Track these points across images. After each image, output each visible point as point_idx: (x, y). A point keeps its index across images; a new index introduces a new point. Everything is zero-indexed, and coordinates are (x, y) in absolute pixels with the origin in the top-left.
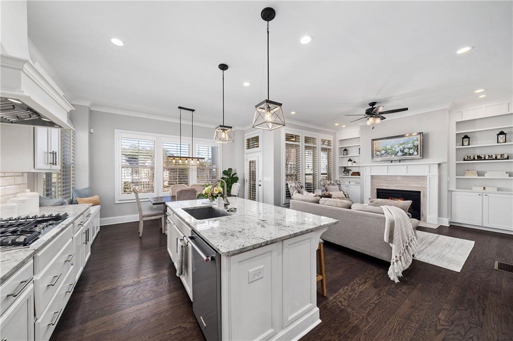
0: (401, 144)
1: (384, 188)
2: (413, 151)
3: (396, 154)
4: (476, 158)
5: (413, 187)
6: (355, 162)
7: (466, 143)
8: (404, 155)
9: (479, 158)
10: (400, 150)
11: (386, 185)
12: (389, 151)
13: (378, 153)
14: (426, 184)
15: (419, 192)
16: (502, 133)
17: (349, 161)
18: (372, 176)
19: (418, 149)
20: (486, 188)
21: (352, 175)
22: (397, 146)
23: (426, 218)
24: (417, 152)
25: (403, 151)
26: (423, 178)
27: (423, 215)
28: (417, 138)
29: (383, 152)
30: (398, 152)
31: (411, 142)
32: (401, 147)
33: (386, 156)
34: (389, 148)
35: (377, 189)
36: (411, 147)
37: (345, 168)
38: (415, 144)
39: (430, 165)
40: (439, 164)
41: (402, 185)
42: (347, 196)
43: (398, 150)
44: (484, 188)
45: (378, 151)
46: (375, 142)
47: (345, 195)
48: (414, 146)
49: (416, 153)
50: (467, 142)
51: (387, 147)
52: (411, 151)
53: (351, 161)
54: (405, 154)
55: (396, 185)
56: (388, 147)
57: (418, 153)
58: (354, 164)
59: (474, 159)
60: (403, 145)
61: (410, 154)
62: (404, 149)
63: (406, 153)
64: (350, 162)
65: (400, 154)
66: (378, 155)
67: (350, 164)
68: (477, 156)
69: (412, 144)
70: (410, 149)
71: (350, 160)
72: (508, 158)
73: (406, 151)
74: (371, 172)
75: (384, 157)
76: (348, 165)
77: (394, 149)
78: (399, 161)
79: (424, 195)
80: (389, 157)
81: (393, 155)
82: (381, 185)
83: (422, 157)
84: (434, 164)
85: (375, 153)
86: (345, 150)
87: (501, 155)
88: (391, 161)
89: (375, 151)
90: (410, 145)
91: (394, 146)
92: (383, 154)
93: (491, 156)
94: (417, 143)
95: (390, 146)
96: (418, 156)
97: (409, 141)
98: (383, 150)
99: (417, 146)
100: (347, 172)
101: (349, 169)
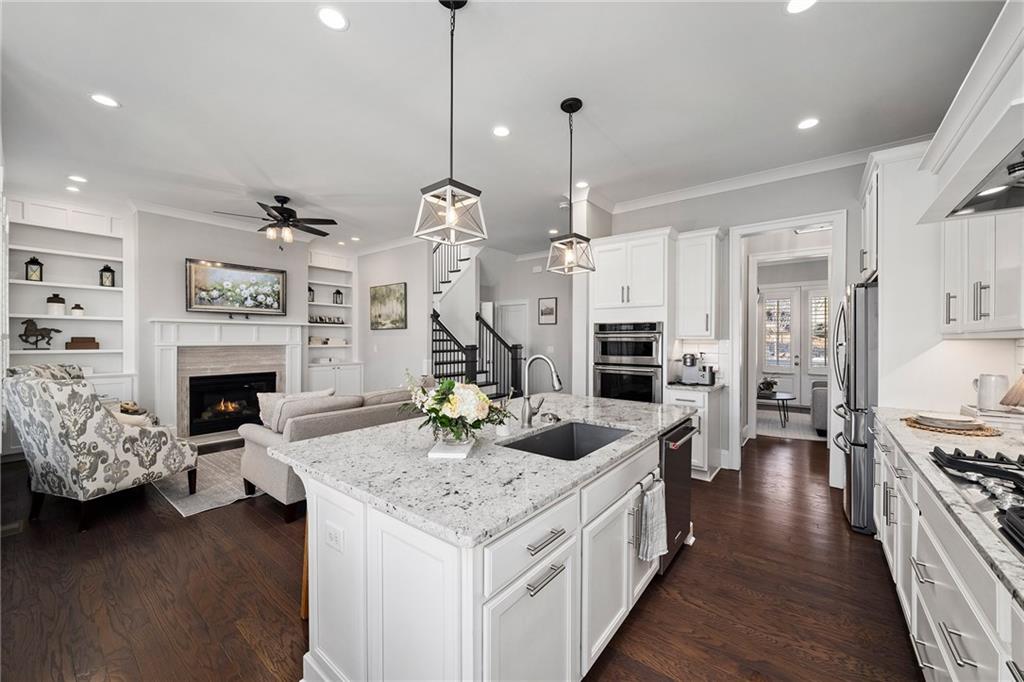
0: (251, 285)
1: (209, 373)
2: (272, 302)
3: (242, 303)
5: (264, 366)
6: (78, 307)
7: (312, 298)
8: (257, 306)
9: (322, 320)
10: (251, 295)
11: (212, 367)
12: (229, 294)
13: (204, 293)
14: (285, 360)
15: (273, 375)
17: (50, 300)
18: (181, 350)
19: (279, 298)
20: (332, 359)
21: (68, 346)
22: (244, 286)
24: (279, 303)
25: (255, 299)
26: (279, 349)
28: (279, 279)
29: (215, 294)
30: (246, 299)
31: (269, 283)
32: (252, 290)
33: (222, 304)
34: (229, 287)
35: (191, 379)
36: (269, 293)
38: (276, 290)
39: (292, 327)
40: (302, 327)
41: (246, 364)
43: (246, 293)
44: (330, 360)
45: (202, 290)
46: (193, 265)
48: (274, 291)
49: (276, 305)
51: (225, 284)
52: (270, 300)
53: (62, 301)
54: (259, 305)
55: (235, 364)
56: (227, 285)
57: (279, 306)
58: (77, 314)
59: (317, 322)
60: (256, 287)
61: (267, 306)
62: (257, 294)
63: (261, 303)
64: (55, 306)
65: (250, 302)
66: (202, 299)
67: (54, 311)
68: (320, 317)
69: (270, 288)
70: (267, 295)
71: (56, 299)
72: (343, 323)
73: (261, 298)
74: (178, 338)
75: (218, 304)
76: (47, 313)
77: (238, 291)
78: (247, 316)
79: (281, 379)
80: (228, 307)
81: (238, 305)
82: (203, 367)
83: (284, 313)
84: (298, 326)
85: (196, 294)
86: (34, 261)
87: (338, 319)
88: (231, 315)
89: (196, 287)
90: (267, 289)
91: (239, 285)
92: (216, 299)
93: (330, 319)
94: (278, 287)
95: (230, 284)
96: (280, 311)
97: (266, 281)
98: (215, 289)
99: (279, 292)
100: (40, 338)
101: (50, 328)
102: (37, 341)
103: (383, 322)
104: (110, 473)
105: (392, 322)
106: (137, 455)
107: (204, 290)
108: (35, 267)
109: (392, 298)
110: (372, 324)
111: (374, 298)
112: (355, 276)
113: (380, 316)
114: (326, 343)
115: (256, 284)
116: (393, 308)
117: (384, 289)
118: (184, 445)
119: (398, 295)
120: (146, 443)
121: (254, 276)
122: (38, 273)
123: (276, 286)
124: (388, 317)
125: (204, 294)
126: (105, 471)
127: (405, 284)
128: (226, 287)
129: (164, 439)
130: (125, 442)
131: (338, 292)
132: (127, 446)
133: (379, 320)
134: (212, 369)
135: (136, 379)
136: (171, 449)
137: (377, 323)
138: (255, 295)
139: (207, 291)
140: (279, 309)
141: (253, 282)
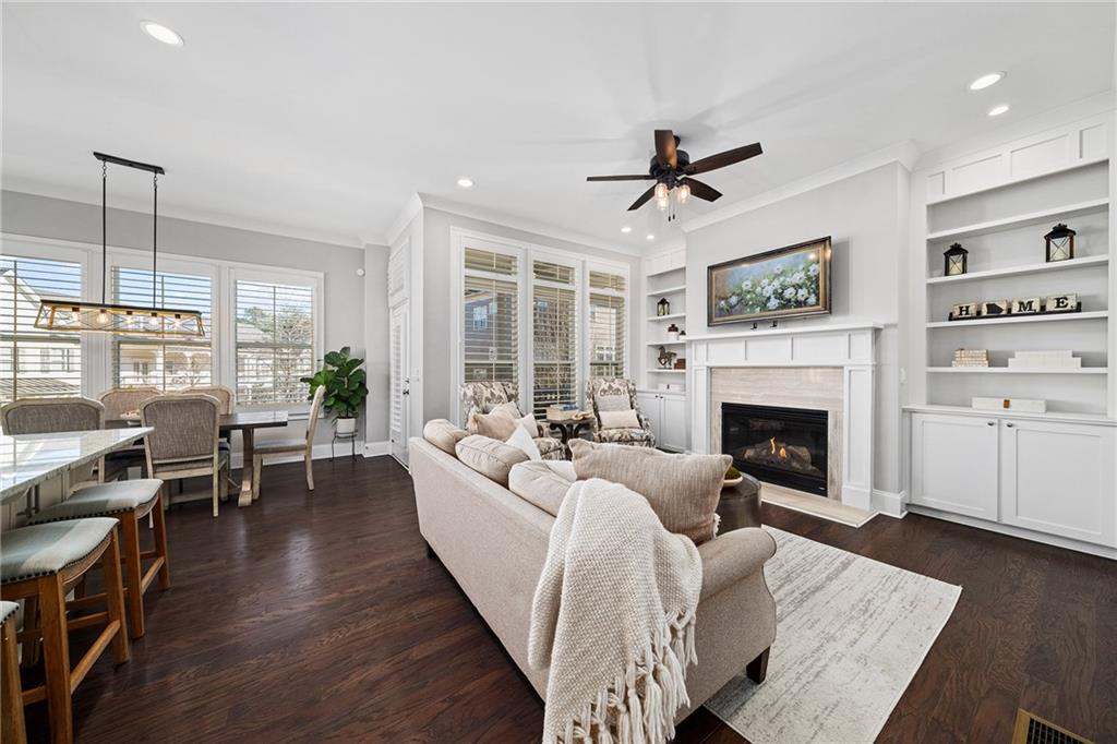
0: (777, 276)
1: (738, 401)
2: (807, 295)
3: (764, 306)
4: (984, 313)
6: (683, 333)
7: (956, 267)
8: (783, 307)
9: (994, 310)
10: (775, 292)
12: (749, 296)
13: (723, 302)
14: (842, 391)
15: (824, 414)
16: (1060, 231)
17: (670, 330)
19: (818, 287)
20: (1012, 402)
21: (676, 366)
22: (766, 281)
23: (839, 489)
24: (817, 295)
25: (779, 296)
26: (833, 372)
27: (832, 481)
28: (818, 255)
29: (734, 300)
30: (769, 298)
31: (801, 267)
32: (776, 284)
33: (741, 313)
34: (748, 288)
36: (801, 282)
37: (662, 348)
38: (811, 273)
39: (850, 332)
40: (877, 331)
42: (644, 423)
43: (768, 291)
44: (1007, 404)
45: (721, 298)
46: (714, 273)
47: (640, 421)
48: (809, 278)
49: (812, 299)
50: (960, 265)
51: (744, 285)
52: (803, 293)
53: (676, 330)
54: (786, 304)
55: (768, 393)
56: (746, 285)
57: (818, 300)
58: (682, 339)
59: (979, 315)
60: (782, 279)
61: (799, 304)
62: (784, 288)
63: (789, 301)
64: (673, 334)
65: (773, 303)
66: (721, 309)
67: (672, 338)
68: (988, 306)
69: (802, 275)
70: (797, 287)
71: (673, 328)
72: (1078, 309)
73: (789, 293)
74: (707, 358)
75: (737, 312)
76: (669, 340)
77: (759, 290)
78: (774, 322)
80: (748, 314)
81: (758, 309)
82: (734, 392)
84: (863, 330)
85: (716, 305)
87: (1059, 300)
88: (754, 324)
89: (716, 297)
90: (799, 277)
91: (759, 282)
92: (735, 306)
93: (1027, 304)
94: (816, 270)
95: (749, 283)
96: (820, 307)
97: (797, 265)
98: (733, 294)
99: (817, 277)
100: (667, 360)
101: (670, 351)
102: (665, 362)
107: (723, 299)
115: (782, 273)
121: (778, 263)
123: (813, 267)
128: (745, 288)
134: (742, 396)
138: (780, 291)
139: (725, 299)
140: (817, 304)
141: (779, 272)
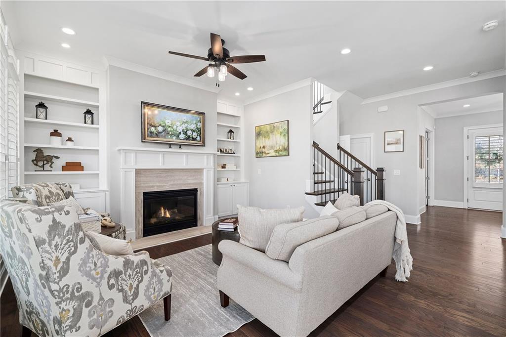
0: (184, 123)
1: (156, 189)
2: (196, 136)
3: (178, 137)
5: (190, 184)
6: (70, 139)
10: (183, 131)
11: (158, 184)
12: (169, 129)
14: (203, 179)
15: (196, 190)
17: (52, 134)
18: (138, 172)
19: (200, 133)
20: (228, 179)
21: (64, 168)
22: (178, 124)
23: (202, 222)
24: (200, 137)
25: (185, 133)
26: (199, 171)
27: (199, 218)
28: (200, 119)
29: (160, 129)
30: (180, 133)
31: (194, 122)
32: (184, 127)
33: (165, 137)
34: (169, 124)
35: (145, 194)
36: (194, 129)
37: (39, 151)
38: (199, 127)
39: (208, 155)
41: (179, 182)
43: (180, 129)
45: (151, 126)
48: (197, 128)
49: (198, 138)
51: (166, 122)
52: (195, 135)
53: (60, 135)
54: (188, 138)
55: (172, 183)
56: (168, 122)
57: (201, 139)
58: (70, 145)
60: (186, 125)
61: (194, 139)
62: (187, 130)
63: (189, 137)
64: (56, 139)
65: (182, 136)
66: (152, 133)
67: (55, 142)
68: (220, 149)
69: (195, 126)
70: (193, 131)
71: (55, 133)
72: (234, 153)
73: (189, 133)
74: (136, 162)
75: (162, 137)
76: (50, 144)
77: (175, 127)
78: (180, 146)
79: (200, 193)
80: (169, 139)
81: (175, 137)
82: (151, 185)
83: (203, 145)
84: (211, 154)
85: (148, 129)
86: (41, 105)
87: (231, 150)
88: (170, 145)
89: (148, 124)
90: (193, 127)
91: (175, 123)
92: (161, 133)
93: (226, 150)
94: (200, 125)
95: (170, 122)
96: (201, 142)
97: (192, 121)
98: (160, 125)
99: (200, 128)
100: (45, 162)
101: (52, 155)
102: (44, 165)
103: (267, 152)
104: (95, 317)
105: (276, 151)
106: (121, 290)
107: (153, 126)
108: (42, 110)
109: (275, 132)
110: (257, 153)
111: (258, 134)
112: (242, 119)
113: (264, 147)
114: (225, 168)
115: (186, 122)
116: (278, 140)
117: (268, 128)
118: (162, 271)
119: (281, 130)
120: (129, 276)
121: (185, 117)
122: (44, 114)
123: (199, 124)
124: (272, 147)
125: (153, 129)
126: (90, 316)
127: (288, 121)
128: (167, 124)
129: (145, 268)
130: (109, 278)
131: (231, 131)
132: (112, 281)
133: (263, 150)
134: (157, 186)
135: (108, 194)
136: (151, 278)
137: (262, 152)
138: (185, 131)
139: (155, 127)
140: (200, 141)
141: (185, 121)
